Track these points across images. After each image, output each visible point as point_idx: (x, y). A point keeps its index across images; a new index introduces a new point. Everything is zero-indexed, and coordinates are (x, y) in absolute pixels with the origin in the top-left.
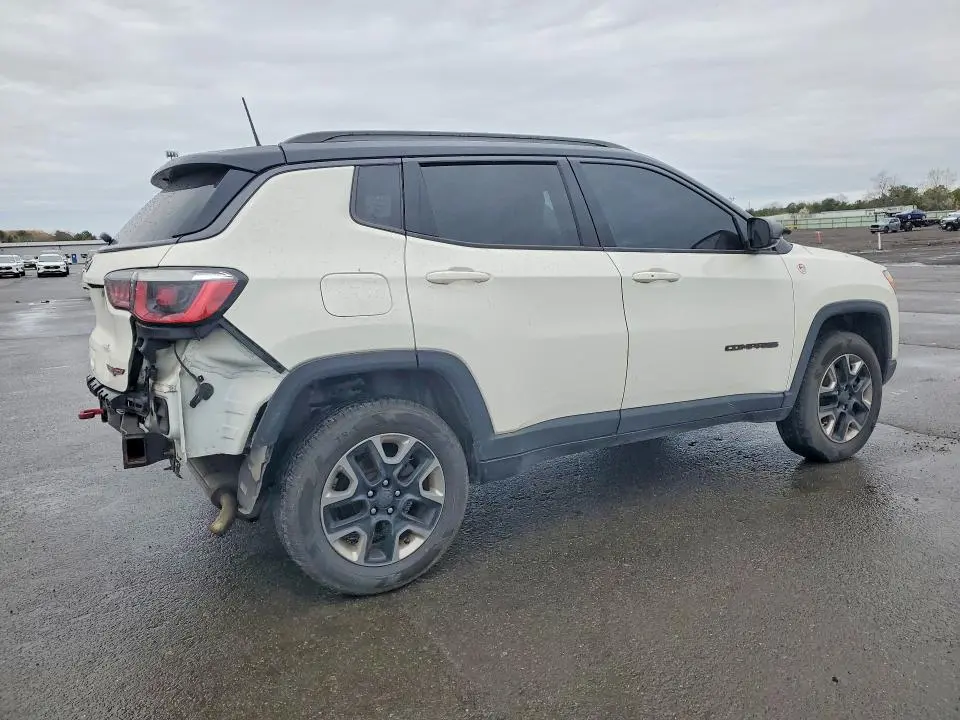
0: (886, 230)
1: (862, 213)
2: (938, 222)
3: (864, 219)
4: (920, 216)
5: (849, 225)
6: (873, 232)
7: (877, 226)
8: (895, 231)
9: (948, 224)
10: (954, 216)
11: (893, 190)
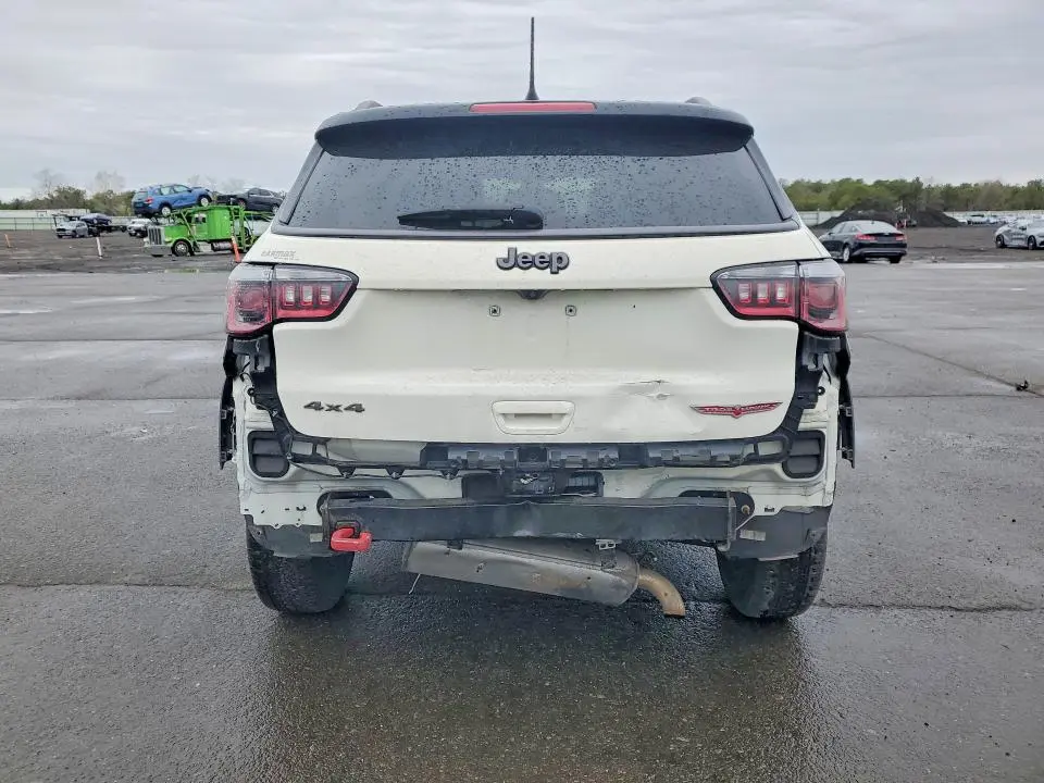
0: (74, 234)
1: (32, 213)
2: (124, 229)
3: (37, 221)
4: (106, 221)
5: (19, 227)
6: (60, 237)
7: (64, 230)
8: (82, 236)
9: (138, 230)
10: (140, 223)
11: (61, 192)
